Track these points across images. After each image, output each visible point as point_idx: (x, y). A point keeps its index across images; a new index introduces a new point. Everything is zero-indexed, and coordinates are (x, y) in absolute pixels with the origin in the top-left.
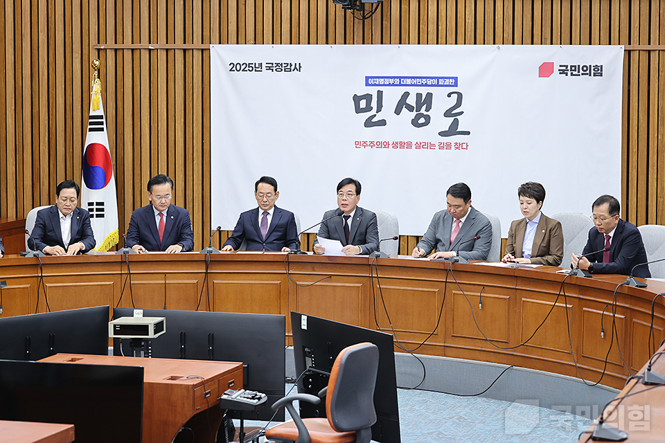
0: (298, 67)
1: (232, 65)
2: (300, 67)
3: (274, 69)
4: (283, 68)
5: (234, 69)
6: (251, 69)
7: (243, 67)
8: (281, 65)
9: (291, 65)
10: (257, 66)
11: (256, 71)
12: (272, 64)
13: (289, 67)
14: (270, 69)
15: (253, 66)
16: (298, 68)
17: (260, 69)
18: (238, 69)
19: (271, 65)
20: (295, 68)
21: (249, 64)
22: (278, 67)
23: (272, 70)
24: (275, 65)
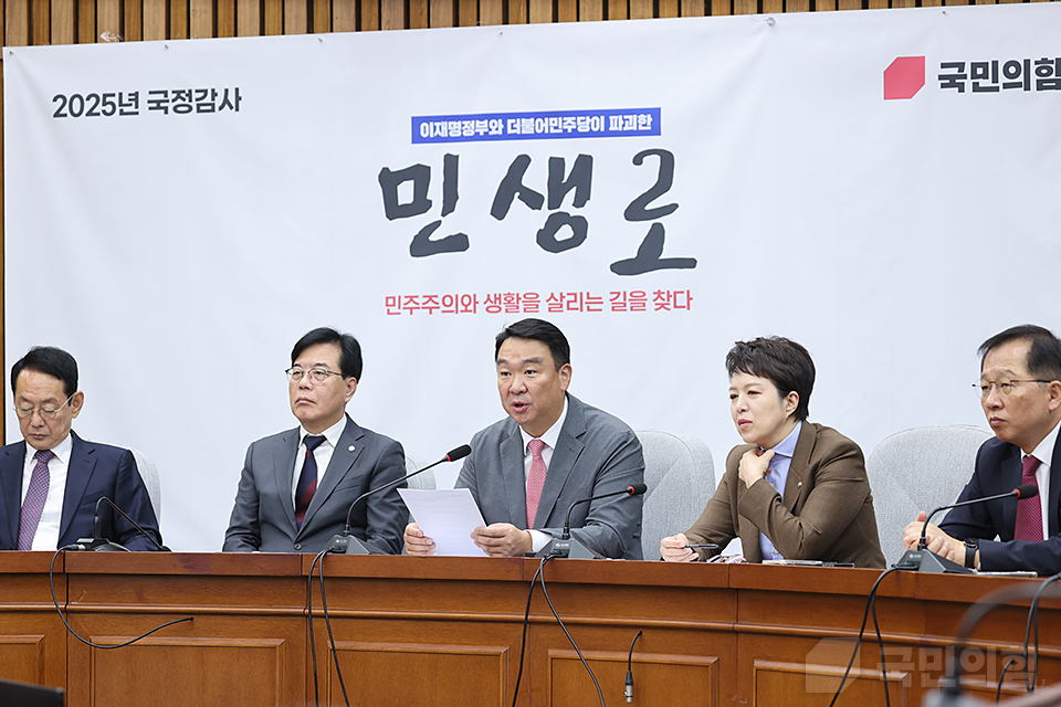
0: (232, 99)
1: (60, 101)
2: (238, 99)
3: (171, 106)
4: (194, 104)
5: (66, 110)
6: (109, 108)
7: (88, 105)
8: (189, 94)
9: (214, 94)
10: (125, 101)
11: (122, 113)
12: (166, 93)
13: (208, 100)
14: (158, 108)
15: (115, 100)
16: (233, 101)
17: (132, 109)
18: (76, 111)
19: (161, 97)
20: (226, 101)
21: (105, 96)
22: (179, 102)
23: (166, 109)
24: (171, 96)
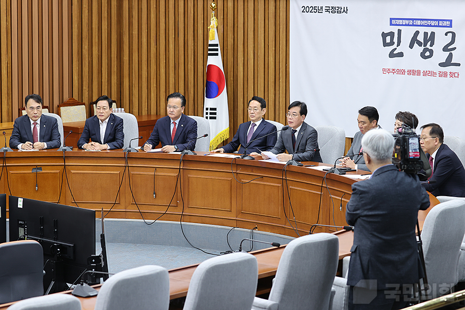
0: (345, 10)
1: (304, 8)
2: (347, 10)
3: (331, 11)
4: (336, 11)
5: (305, 10)
6: (315, 11)
7: (310, 9)
8: (335, 8)
9: (341, 8)
10: (319, 9)
11: (319, 12)
12: (329, 7)
13: (340, 10)
14: (327, 11)
15: (317, 8)
16: (346, 11)
17: (321, 11)
18: (307, 11)
19: (328, 8)
20: (344, 11)
21: (315, 7)
22: (333, 10)
23: (329, 12)
24: (331, 8)
